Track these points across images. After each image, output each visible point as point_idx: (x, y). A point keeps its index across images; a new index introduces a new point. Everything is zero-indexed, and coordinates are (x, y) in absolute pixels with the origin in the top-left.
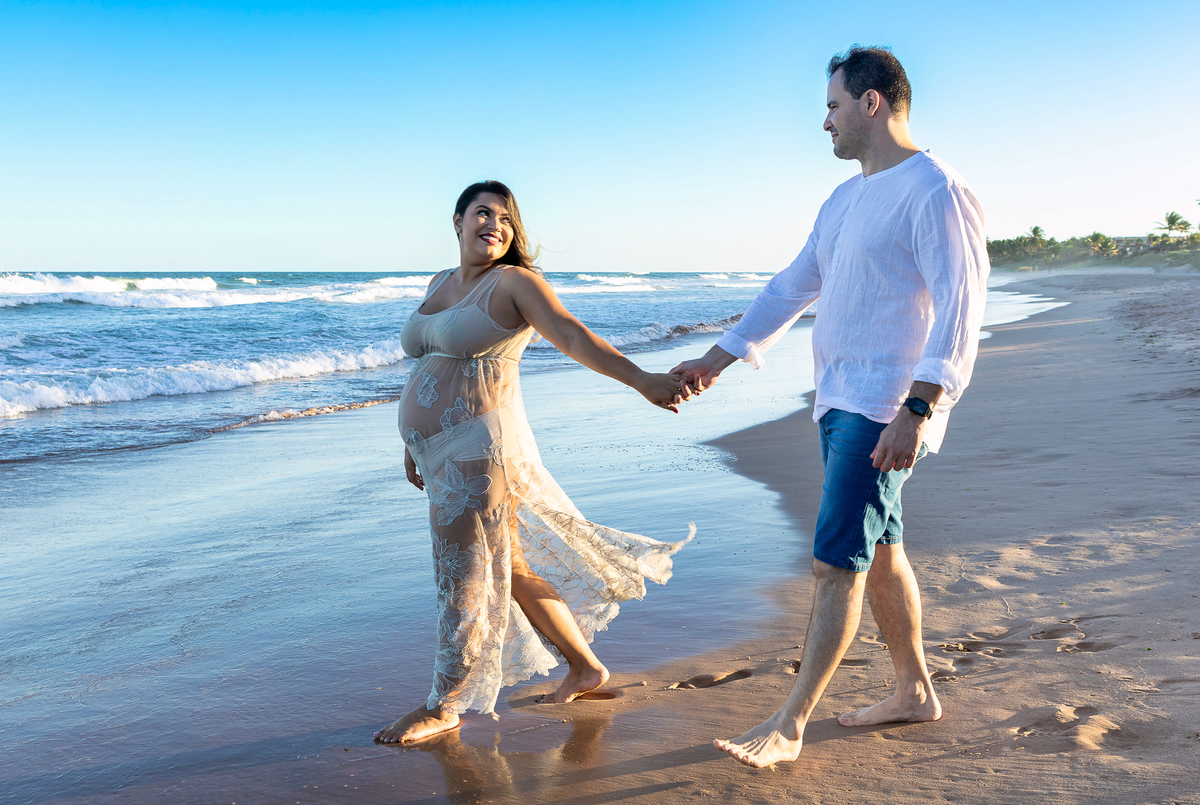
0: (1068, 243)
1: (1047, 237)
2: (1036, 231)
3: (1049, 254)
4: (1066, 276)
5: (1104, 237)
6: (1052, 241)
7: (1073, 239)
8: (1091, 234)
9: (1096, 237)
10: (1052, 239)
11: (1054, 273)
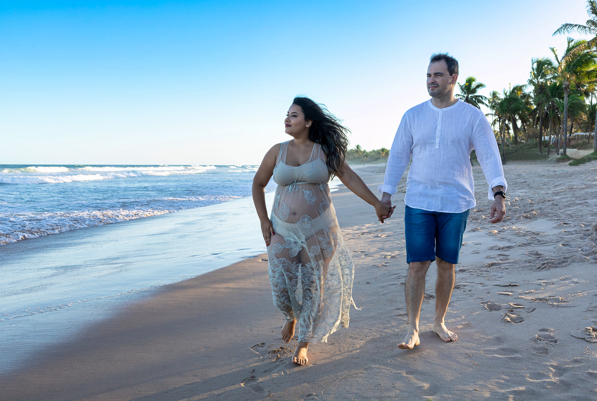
0: (371, 152)
1: (363, 150)
2: (358, 147)
3: (364, 157)
4: (372, 167)
5: (386, 150)
6: (364, 151)
7: (374, 151)
8: (381, 148)
9: (383, 150)
10: (365, 150)
11: (367, 165)
